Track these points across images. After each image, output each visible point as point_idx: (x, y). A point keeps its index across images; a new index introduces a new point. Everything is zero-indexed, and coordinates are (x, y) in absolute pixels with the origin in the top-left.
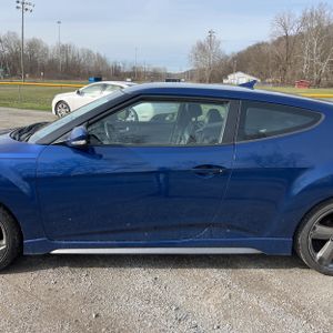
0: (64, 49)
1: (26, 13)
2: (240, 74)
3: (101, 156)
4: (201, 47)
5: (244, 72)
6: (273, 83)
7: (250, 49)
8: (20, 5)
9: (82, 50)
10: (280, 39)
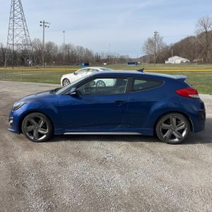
0: (67, 47)
1: (46, 28)
2: (176, 57)
3: (81, 99)
4: (150, 42)
5: (179, 56)
6: (198, 62)
7: (182, 41)
8: (42, 24)
9: (78, 47)
10: (202, 34)
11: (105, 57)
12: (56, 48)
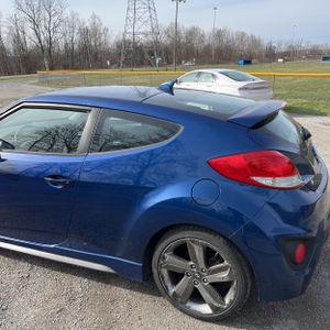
11: (283, 49)
12: (203, 36)
